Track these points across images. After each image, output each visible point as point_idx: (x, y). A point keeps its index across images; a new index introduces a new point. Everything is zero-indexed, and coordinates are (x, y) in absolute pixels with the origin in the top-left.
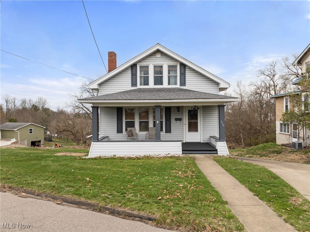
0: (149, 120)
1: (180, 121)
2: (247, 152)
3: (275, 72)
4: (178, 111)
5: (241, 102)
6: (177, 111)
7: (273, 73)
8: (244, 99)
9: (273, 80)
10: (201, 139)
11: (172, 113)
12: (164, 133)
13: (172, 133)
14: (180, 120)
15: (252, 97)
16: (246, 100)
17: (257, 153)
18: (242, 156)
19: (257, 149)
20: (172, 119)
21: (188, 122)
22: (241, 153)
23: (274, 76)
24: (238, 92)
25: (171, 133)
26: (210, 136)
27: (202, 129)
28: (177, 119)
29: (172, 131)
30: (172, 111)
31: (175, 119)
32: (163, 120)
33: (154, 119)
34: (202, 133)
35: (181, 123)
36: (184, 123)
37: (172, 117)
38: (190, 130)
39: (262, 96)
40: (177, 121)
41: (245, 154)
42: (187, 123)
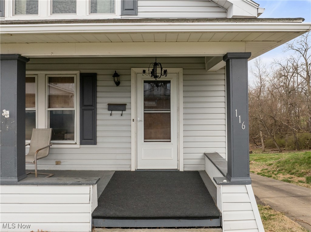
0: (36, 109)
1: (121, 112)
2: (278, 167)
3: (307, 46)
4: (118, 84)
5: (261, 87)
6: (112, 83)
7: (305, 47)
8: (265, 82)
9: (305, 56)
10: (178, 160)
11: (99, 89)
12: (78, 146)
13: (99, 145)
14: (121, 107)
15: (276, 80)
16: (267, 85)
17: (298, 171)
18: (271, 176)
19: (296, 162)
20: (99, 106)
21: (144, 113)
22: (267, 169)
23: (306, 50)
24: (255, 72)
25: (95, 143)
26: (205, 154)
27: (182, 134)
28: (112, 107)
29: (99, 140)
30: (99, 83)
31: (107, 107)
32: (75, 109)
33: (49, 107)
34: (182, 145)
35: (124, 117)
36: (133, 117)
37: (99, 100)
38: (148, 137)
39: (289, 79)
40: (113, 112)
41: (275, 171)
42: (141, 117)
